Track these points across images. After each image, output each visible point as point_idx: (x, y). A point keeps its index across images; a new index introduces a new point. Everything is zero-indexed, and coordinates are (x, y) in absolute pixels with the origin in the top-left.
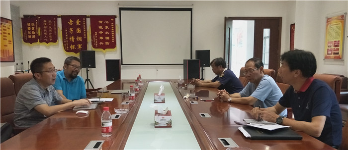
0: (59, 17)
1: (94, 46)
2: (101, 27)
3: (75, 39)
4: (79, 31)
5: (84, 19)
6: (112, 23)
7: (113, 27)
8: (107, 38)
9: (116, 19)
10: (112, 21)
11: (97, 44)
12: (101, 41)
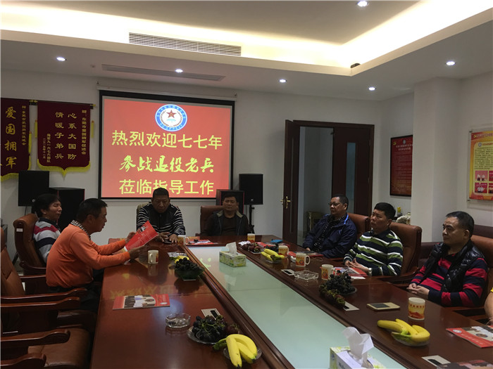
1: (43, 162)
2: (59, 125)
4: (11, 130)
5: (24, 107)
6: (84, 119)
7: (84, 127)
8: (72, 146)
9: (92, 111)
10: (84, 115)
11: (49, 158)
12: (59, 151)
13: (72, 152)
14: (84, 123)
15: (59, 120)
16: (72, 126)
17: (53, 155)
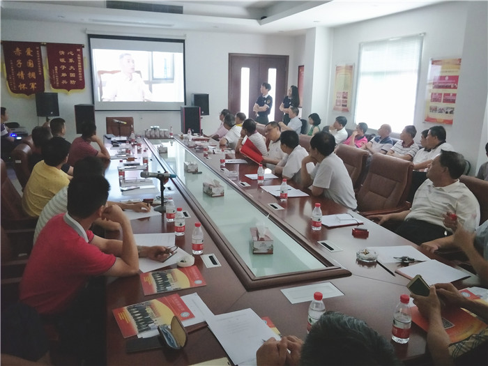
2: (62, 60)
3: (26, 76)
4: (31, 64)
5: (38, 48)
6: (79, 55)
7: (79, 61)
8: (72, 75)
9: (83, 49)
10: (78, 53)
12: (64, 78)
13: (73, 79)
15: (62, 57)
16: (71, 60)
17: (60, 81)
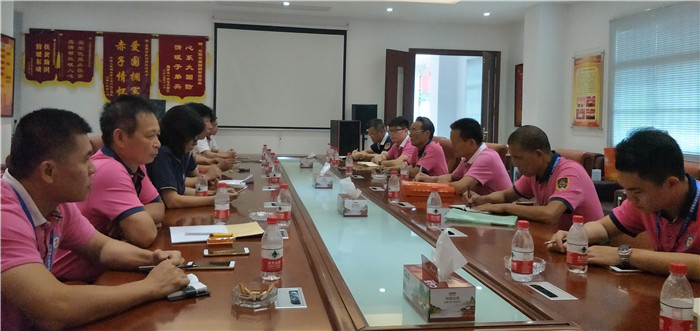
0: (100, 35)
1: (163, 92)
2: (178, 57)
3: (127, 77)
4: (135, 62)
5: (147, 41)
6: (200, 50)
7: (200, 58)
8: (189, 77)
9: (207, 43)
10: (200, 47)
11: (168, 88)
12: (177, 81)
13: (189, 82)
14: (200, 55)
15: (178, 52)
17: (172, 85)
